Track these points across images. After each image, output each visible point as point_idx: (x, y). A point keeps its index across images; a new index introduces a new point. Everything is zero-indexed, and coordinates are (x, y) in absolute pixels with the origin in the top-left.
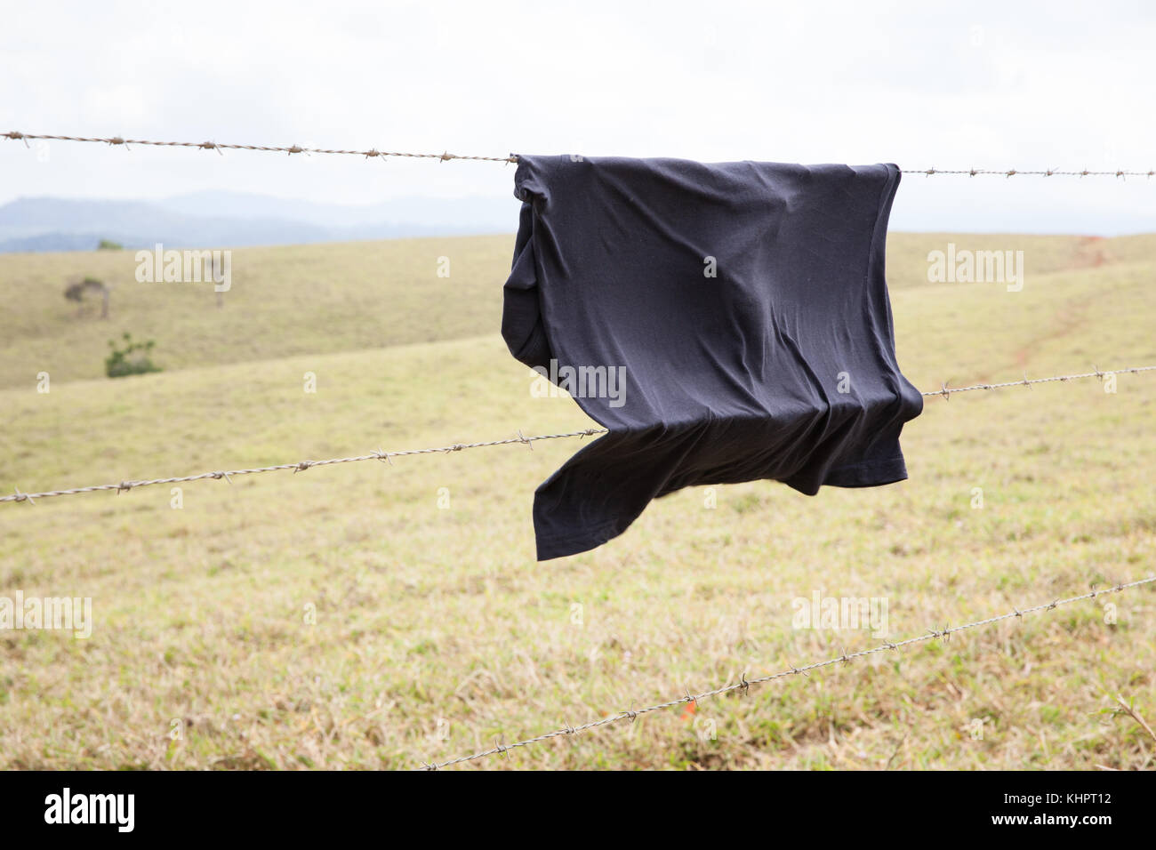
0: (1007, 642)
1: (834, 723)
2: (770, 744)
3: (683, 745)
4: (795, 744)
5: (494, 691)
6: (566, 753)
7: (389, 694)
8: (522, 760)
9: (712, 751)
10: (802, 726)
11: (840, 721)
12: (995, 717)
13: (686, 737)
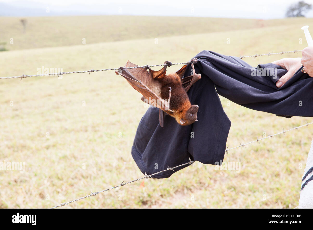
0: (238, 157)
1: (187, 187)
2: (167, 195)
3: (139, 197)
4: (174, 195)
5: (82, 176)
6: (103, 201)
7: (50, 177)
8: (88, 204)
9: (148, 199)
10: (176, 189)
11: (188, 187)
12: (235, 189)
13: (140, 195)
